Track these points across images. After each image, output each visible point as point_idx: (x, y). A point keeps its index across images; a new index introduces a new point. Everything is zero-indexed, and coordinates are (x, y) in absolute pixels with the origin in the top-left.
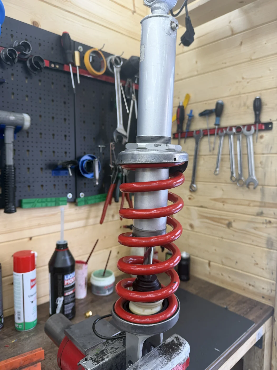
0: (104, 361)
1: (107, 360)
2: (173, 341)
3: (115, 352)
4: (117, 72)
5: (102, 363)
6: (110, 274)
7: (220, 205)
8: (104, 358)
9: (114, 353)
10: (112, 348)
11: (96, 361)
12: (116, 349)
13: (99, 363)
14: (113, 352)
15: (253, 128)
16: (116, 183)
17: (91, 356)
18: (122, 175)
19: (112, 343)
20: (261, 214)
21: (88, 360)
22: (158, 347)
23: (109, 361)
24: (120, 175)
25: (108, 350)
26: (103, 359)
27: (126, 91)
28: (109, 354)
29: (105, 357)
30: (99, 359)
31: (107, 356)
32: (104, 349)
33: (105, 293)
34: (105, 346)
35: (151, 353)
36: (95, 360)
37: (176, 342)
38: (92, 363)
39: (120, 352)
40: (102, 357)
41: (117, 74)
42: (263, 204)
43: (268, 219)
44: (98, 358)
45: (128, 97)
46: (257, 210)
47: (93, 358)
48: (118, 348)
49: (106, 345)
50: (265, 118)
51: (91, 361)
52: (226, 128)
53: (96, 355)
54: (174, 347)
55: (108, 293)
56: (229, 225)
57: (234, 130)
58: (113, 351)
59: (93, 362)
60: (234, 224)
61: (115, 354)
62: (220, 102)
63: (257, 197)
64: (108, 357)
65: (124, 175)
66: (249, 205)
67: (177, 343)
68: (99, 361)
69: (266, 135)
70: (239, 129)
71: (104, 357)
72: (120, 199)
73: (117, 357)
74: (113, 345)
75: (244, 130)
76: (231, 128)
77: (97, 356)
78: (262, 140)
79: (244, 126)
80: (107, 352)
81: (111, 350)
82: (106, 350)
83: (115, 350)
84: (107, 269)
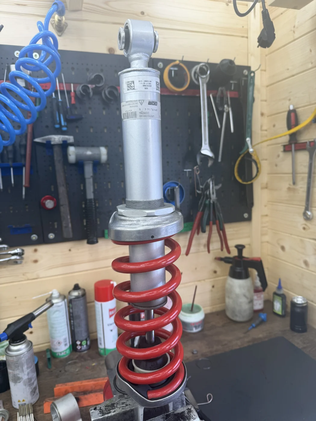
1: (112, 414)
3: (124, 408)
5: (106, 416)
6: (199, 309)
10: (123, 403)
13: (104, 415)
16: (203, 210)
17: (101, 407)
18: (210, 201)
19: (127, 398)
21: (96, 410)
24: (207, 202)
25: (119, 404)
30: (107, 411)
31: (115, 410)
32: (116, 402)
33: (192, 330)
37: (186, 414)
38: (98, 414)
40: (110, 410)
41: (203, 85)
49: (120, 398)
51: (99, 411)
53: (106, 406)
54: (181, 419)
55: (195, 330)
59: (100, 413)
68: (105, 413)
71: (111, 411)
72: (207, 229)
77: (106, 408)
80: (117, 407)
81: (121, 405)
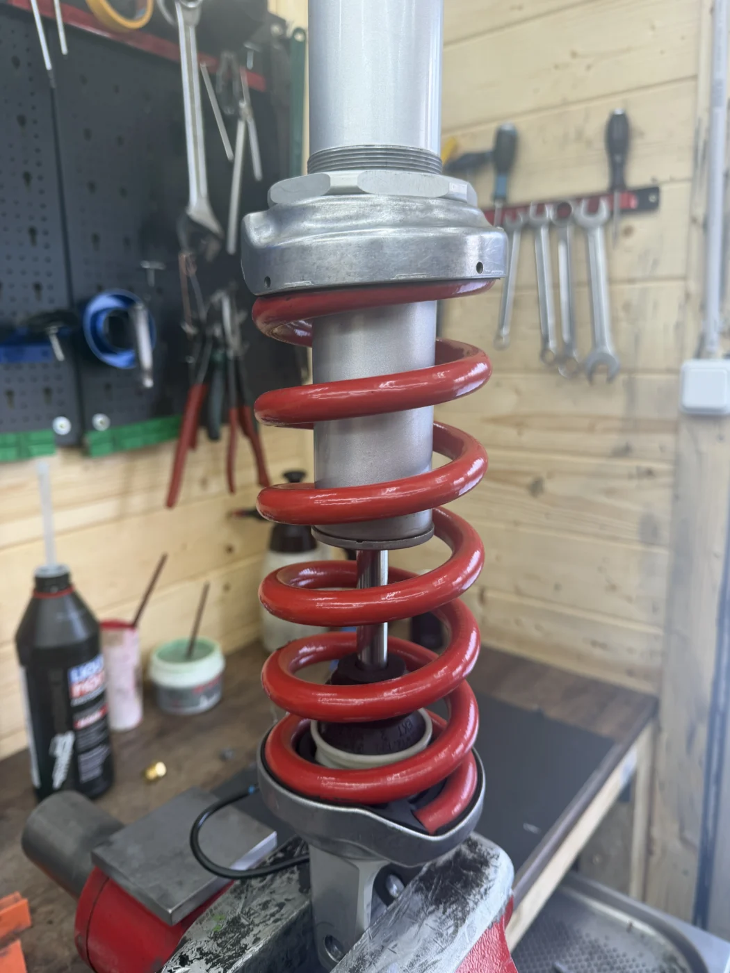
0: (248, 956)
1: (255, 949)
2: (458, 854)
3: (277, 916)
4: (186, 24)
6: (207, 651)
7: (509, 434)
8: (246, 946)
9: (276, 921)
10: (265, 906)
11: (218, 962)
12: (281, 906)
14: (272, 919)
15: (604, 206)
16: (209, 380)
17: (198, 946)
18: (225, 356)
20: (624, 452)
21: (192, 962)
22: (416, 881)
23: (262, 951)
24: (218, 357)
25: (252, 912)
26: (243, 950)
27: (220, 90)
28: (261, 927)
29: (247, 940)
32: (239, 911)
33: (197, 704)
34: (243, 901)
35: (398, 905)
36: (217, 956)
37: (470, 856)
39: (295, 914)
41: (186, 30)
42: (631, 424)
43: (646, 465)
44: (223, 948)
45: (229, 112)
46: (613, 440)
47: (206, 950)
48: (287, 900)
50: (637, 176)
51: (203, 961)
52: (525, 207)
53: (215, 938)
54: (465, 872)
55: (205, 704)
56: (536, 488)
57: (550, 213)
58: (273, 915)
59: (210, 965)
60: (550, 486)
61: (281, 924)
62: (507, 127)
63: (614, 405)
64: (256, 940)
65: (231, 354)
66: (591, 429)
67: (474, 860)
68: (230, 957)
69: (642, 226)
70: (563, 209)
71: (244, 941)
72: (225, 432)
73: (287, 931)
74: (267, 891)
75: (580, 212)
76: (540, 208)
77: (220, 941)
78: (628, 242)
79: (578, 199)
80: (252, 923)
81: (263, 913)
82: (248, 914)
83: (278, 912)
84: (201, 637)
